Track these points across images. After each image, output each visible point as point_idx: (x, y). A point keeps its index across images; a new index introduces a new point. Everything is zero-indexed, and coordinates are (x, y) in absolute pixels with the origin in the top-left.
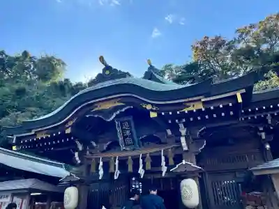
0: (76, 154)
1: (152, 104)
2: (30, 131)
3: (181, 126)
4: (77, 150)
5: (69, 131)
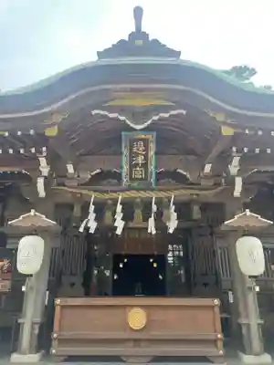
1: (226, 114)
3: (236, 161)
5: (53, 132)
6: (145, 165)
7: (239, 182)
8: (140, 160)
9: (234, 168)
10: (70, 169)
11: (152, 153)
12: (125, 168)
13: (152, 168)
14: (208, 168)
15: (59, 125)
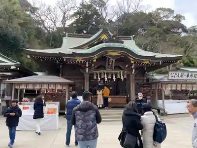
0: (87, 69)
1: (133, 58)
2: (75, 57)
4: (85, 66)
5: (95, 61)
7: (134, 70)
8: (111, 63)
9: (133, 67)
10: (93, 65)
11: (114, 62)
12: (107, 65)
13: (113, 66)
14: (127, 66)
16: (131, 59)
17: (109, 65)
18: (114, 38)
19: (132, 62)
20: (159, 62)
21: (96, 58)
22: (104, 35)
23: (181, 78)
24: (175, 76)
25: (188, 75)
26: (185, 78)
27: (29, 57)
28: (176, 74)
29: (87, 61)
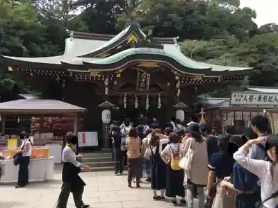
0: (107, 89)
1: (178, 72)
2: (87, 69)
4: (104, 85)
5: (119, 76)
6: (145, 82)
7: (179, 91)
8: (144, 80)
9: (178, 86)
10: (115, 83)
11: (148, 78)
12: (138, 83)
13: (148, 84)
15: (121, 73)
16: (176, 73)
17: (140, 82)
18: (149, 40)
19: (177, 78)
20: (218, 78)
21: (121, 71)
22: (133, 36)
23: (249, 102)
24: (240, 100)
25: (260, 98)
26: (255, 102)
27: (10, 69)
28: (242, 97)
29: (106, 77)
